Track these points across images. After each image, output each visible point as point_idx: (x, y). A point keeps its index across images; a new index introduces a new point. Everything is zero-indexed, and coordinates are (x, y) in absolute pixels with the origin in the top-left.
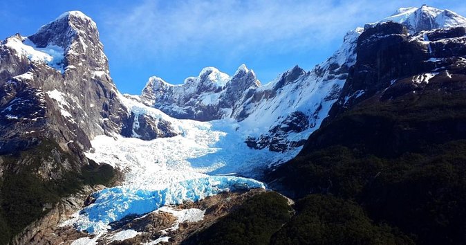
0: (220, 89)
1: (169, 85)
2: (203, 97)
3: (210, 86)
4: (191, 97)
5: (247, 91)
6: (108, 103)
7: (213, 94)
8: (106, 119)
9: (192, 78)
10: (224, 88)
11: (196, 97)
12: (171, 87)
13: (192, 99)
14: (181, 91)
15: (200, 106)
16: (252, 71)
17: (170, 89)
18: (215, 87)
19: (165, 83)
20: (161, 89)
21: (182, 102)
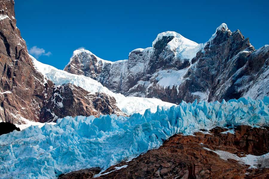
0: (186, 64)
1: (104, 62)
2: (159, 77)
3: (170, 59)
4: (138, 79)
5: (236, 57)
6: (11, 65)
7: (174, 71)
8: (8, 92)
9: (141, 50)
10: (194, 61)
11: (148, 79)
12: (107, 65)
13: (140, 83)
14: (124, 69)
15: (155, 90)
16: (239, 31)
17: (105, 68)
18: (178, 61)
19: (99, 59)
20: (92, 67)
21: (124, 87)
